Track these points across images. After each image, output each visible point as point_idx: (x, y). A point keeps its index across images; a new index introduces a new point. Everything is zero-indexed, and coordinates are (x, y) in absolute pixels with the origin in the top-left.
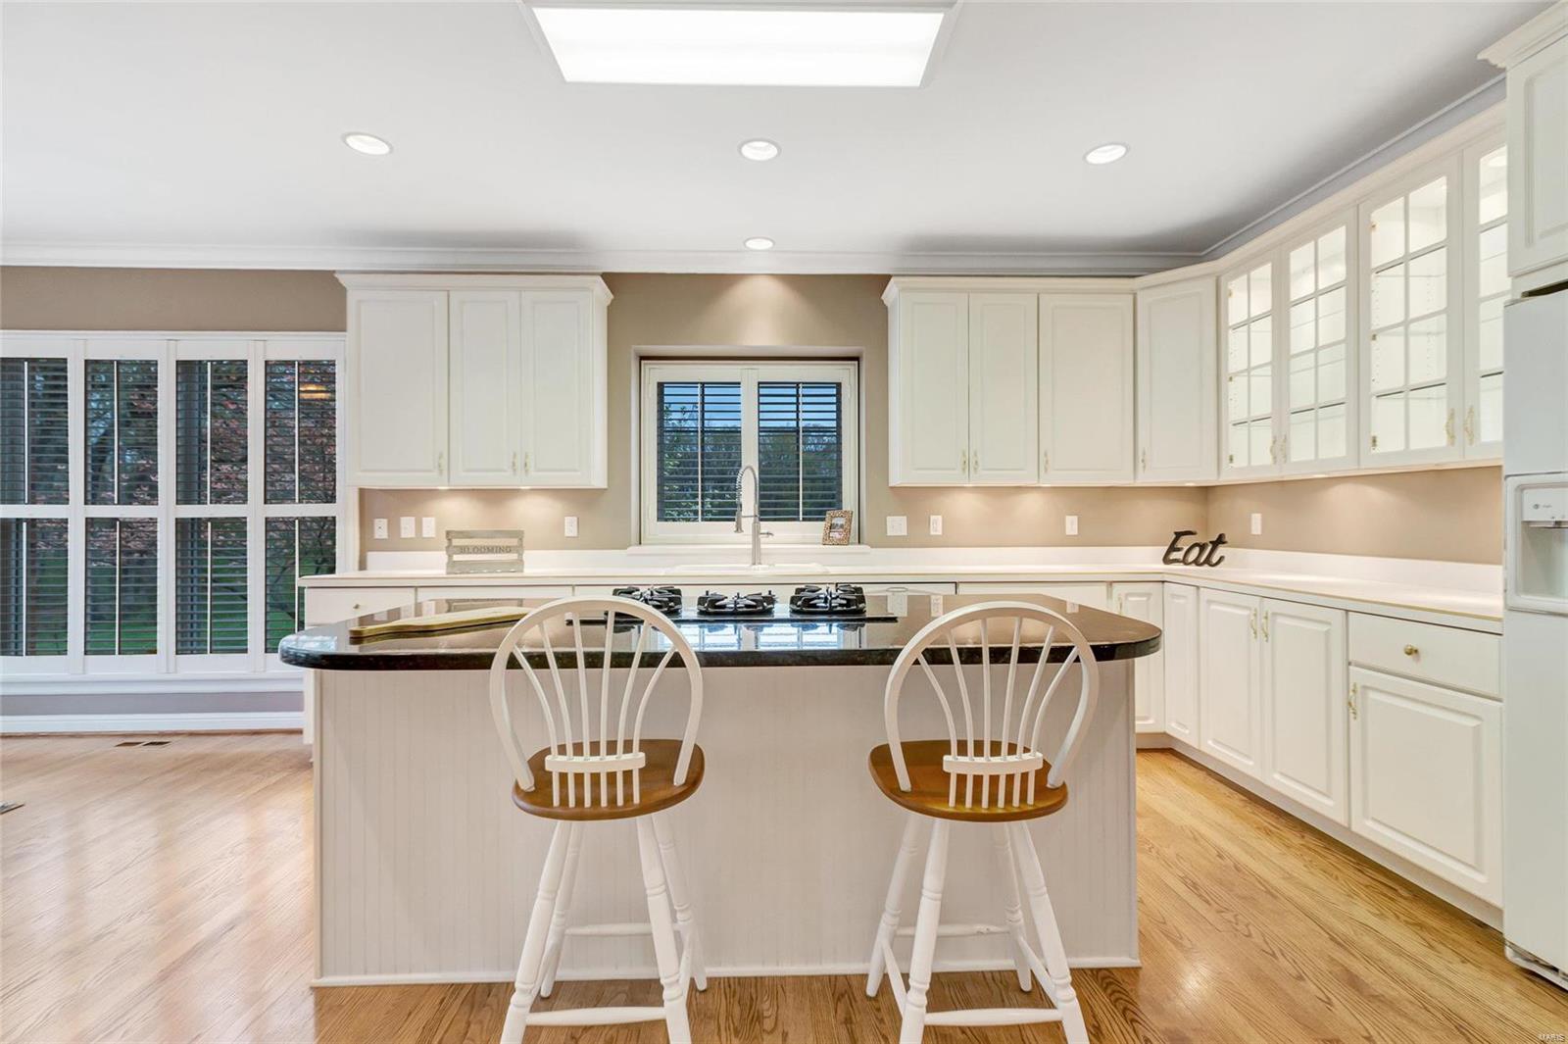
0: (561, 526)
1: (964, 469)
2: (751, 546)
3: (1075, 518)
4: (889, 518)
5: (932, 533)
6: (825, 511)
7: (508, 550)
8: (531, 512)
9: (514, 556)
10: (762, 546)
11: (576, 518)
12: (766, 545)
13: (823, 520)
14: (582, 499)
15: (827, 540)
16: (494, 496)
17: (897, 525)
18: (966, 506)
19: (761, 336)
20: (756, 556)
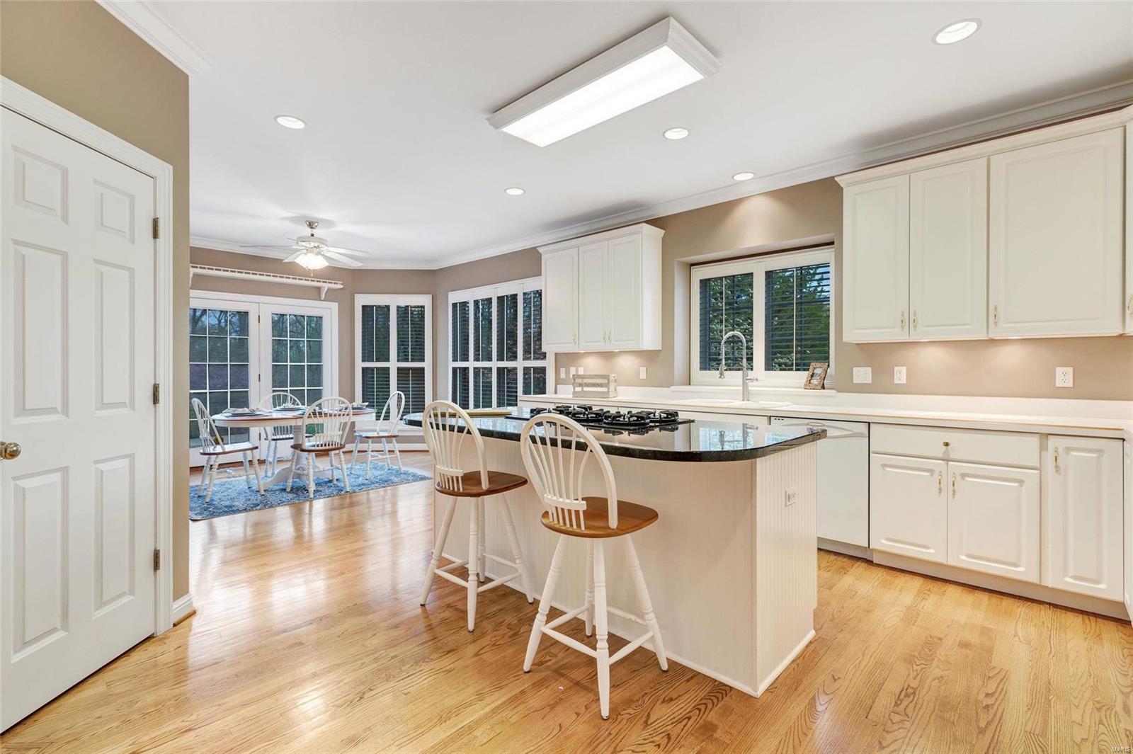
0: (638, 373)
1: (902, 327)
2: (741, 388)
3: (1070, 370)
4: (855, 369)
5: (896, 381)
6: (810, 363)
7: (601, 385)
8: (626, 364)
9: (605, 389)
10: (750, 388)
11: (645, 368)
12: (752, 387)
13: (808, 370)
14: (649, 357)
15: (808, 385)
16: (608, 356)
17: (863, 375)
18: (932, 358)
19: (754, 238)
20: (746, 395)
